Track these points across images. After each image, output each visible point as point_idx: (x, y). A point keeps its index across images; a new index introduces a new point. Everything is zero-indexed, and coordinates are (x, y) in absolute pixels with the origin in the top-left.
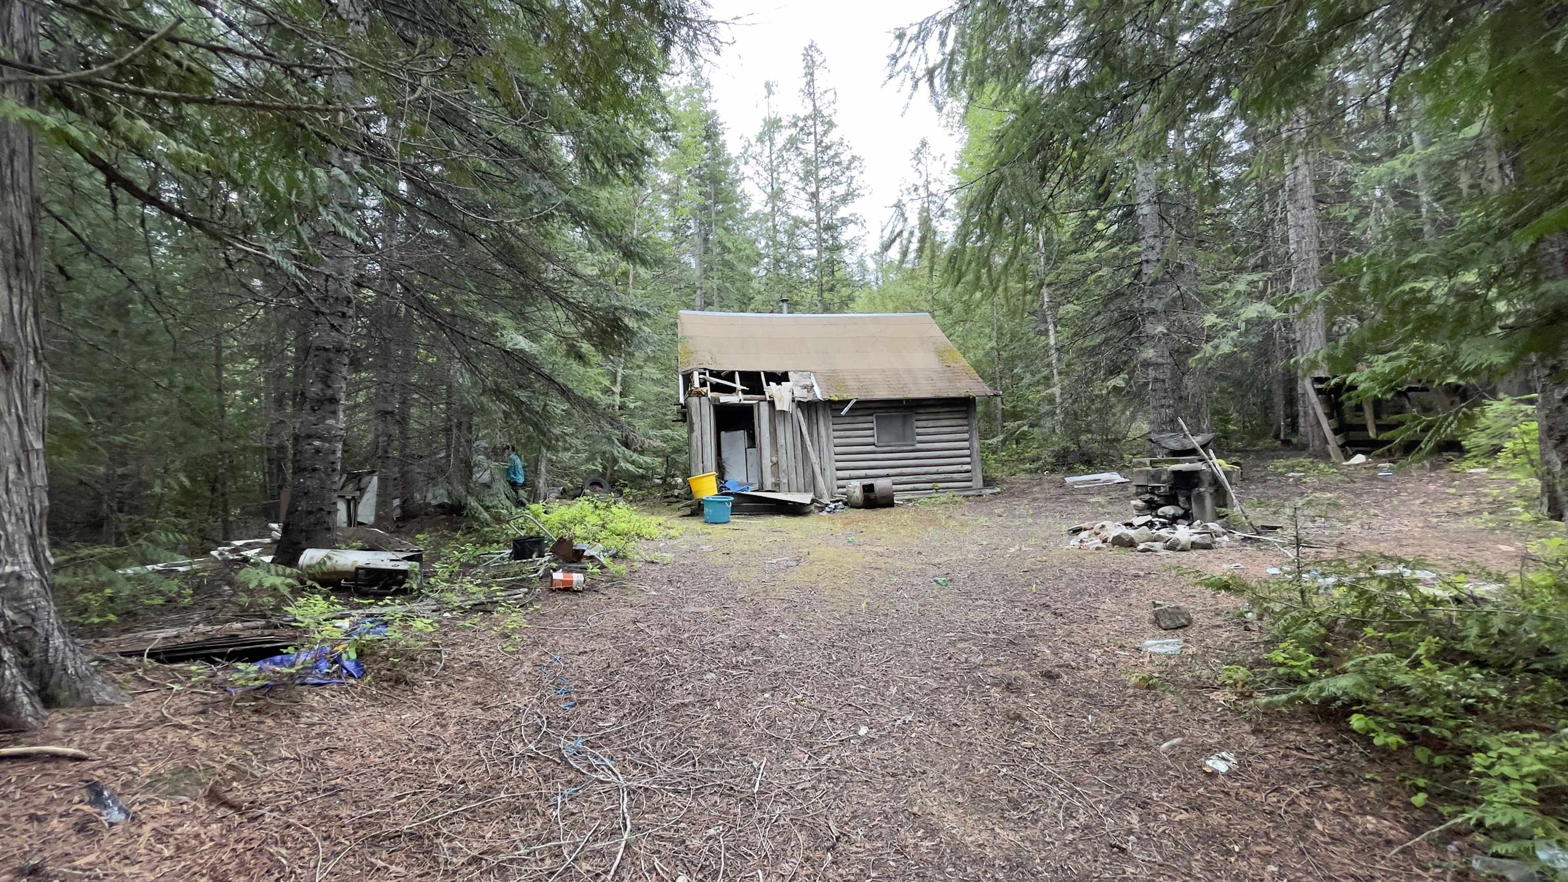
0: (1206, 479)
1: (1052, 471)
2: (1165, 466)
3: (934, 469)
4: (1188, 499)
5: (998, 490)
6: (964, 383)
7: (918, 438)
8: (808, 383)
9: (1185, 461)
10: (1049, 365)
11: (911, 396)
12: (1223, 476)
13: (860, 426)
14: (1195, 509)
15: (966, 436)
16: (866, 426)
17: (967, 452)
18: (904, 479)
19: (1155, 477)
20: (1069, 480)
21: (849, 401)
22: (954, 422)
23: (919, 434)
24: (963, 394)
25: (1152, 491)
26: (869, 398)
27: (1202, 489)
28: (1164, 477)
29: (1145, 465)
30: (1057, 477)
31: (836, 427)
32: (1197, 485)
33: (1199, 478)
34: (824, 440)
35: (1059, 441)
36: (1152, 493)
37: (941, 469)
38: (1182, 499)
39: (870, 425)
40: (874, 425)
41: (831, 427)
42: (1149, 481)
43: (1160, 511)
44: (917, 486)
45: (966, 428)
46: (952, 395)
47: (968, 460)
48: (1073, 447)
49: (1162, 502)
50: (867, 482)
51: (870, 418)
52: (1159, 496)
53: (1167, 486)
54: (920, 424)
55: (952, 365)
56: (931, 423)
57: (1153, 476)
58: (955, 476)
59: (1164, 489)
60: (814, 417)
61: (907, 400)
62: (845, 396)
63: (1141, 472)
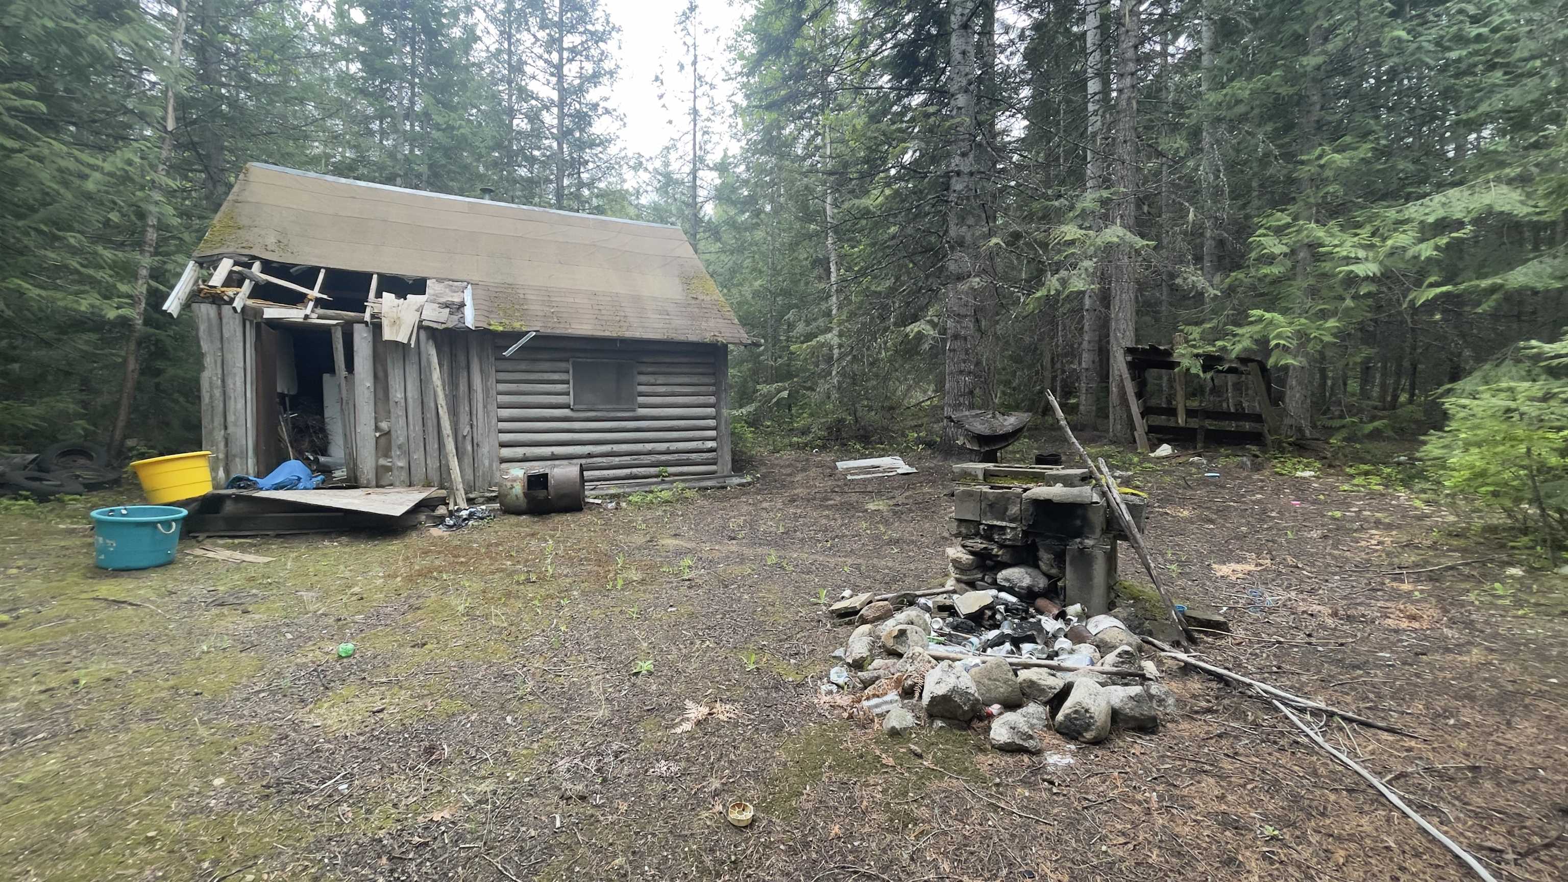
0: (1098, 520)
1: (823, 448)
2: (1016, 487)
3: (663, 446)
4: (1060, 559)
5: (749, 479)
6: (712, 323)
7: (641, 399)
8: (457, 299)
9: (1056, 479)
10: (828, 314)
11: (628, 334)
12: (1128, 517)
13: (546, 376)
14: (1070, 580)
15: (712, 399)
16: (556, 377)
17: (712, 423)
18: (616, 460)
19: (997, 507)
20: (841, 465)
21: (522, 334)
22: (695, 379)
23: (642, 394)
24: (708, 337)
25: (989, 533)
26: (560, 331)
27: (1089, 542)
28: (1014, 510)
29: (975, 478)
30: (827, 457)
31: (502, 376)
32: (1079, 533)
33: (1085, 519)
34: (479, 395)
35: (834, 411)
36: (988, 538)
37: (674, 446)
38: (1045, 557)
39: (564, 377)
40: (570, 377)
41: (493, 376)
42: (983, 513)
43: (1002, 575)
44: (635, 471)
45: (712, 389)
46: (693, 338)
47: (713, 433)
48: (849, 419)
49: (1006, 558)
50: (537, 468)
51: (563, 365)
52: (1001, 546)
53: (1020, 528)
54: (643, 378)
55: (701, 297)
56: (661, 379)
57: (991, 506)
58: (694, 456)
59: (1012, 532)
60: (462, 359)
61: (624, 341)
62: (517, 325)
63: (970, 494)
